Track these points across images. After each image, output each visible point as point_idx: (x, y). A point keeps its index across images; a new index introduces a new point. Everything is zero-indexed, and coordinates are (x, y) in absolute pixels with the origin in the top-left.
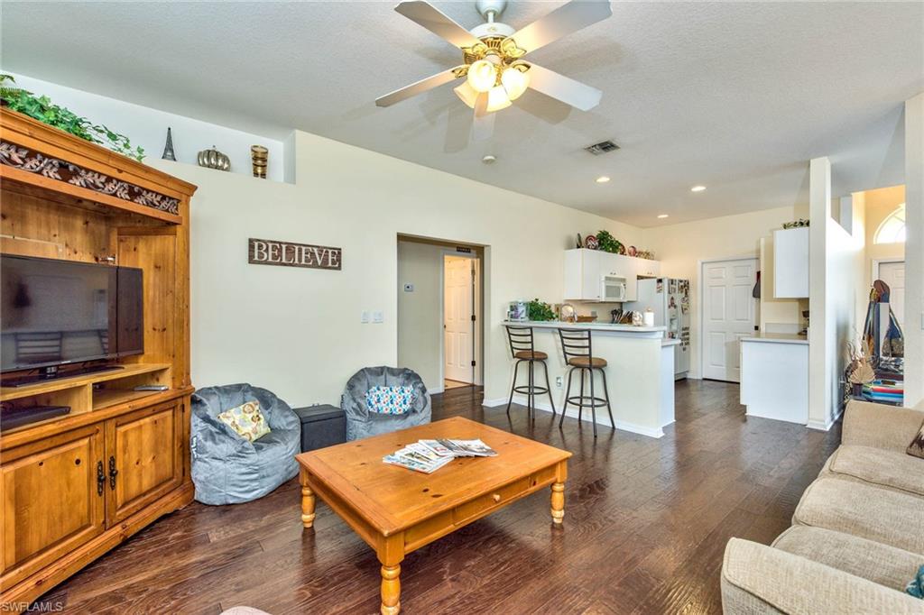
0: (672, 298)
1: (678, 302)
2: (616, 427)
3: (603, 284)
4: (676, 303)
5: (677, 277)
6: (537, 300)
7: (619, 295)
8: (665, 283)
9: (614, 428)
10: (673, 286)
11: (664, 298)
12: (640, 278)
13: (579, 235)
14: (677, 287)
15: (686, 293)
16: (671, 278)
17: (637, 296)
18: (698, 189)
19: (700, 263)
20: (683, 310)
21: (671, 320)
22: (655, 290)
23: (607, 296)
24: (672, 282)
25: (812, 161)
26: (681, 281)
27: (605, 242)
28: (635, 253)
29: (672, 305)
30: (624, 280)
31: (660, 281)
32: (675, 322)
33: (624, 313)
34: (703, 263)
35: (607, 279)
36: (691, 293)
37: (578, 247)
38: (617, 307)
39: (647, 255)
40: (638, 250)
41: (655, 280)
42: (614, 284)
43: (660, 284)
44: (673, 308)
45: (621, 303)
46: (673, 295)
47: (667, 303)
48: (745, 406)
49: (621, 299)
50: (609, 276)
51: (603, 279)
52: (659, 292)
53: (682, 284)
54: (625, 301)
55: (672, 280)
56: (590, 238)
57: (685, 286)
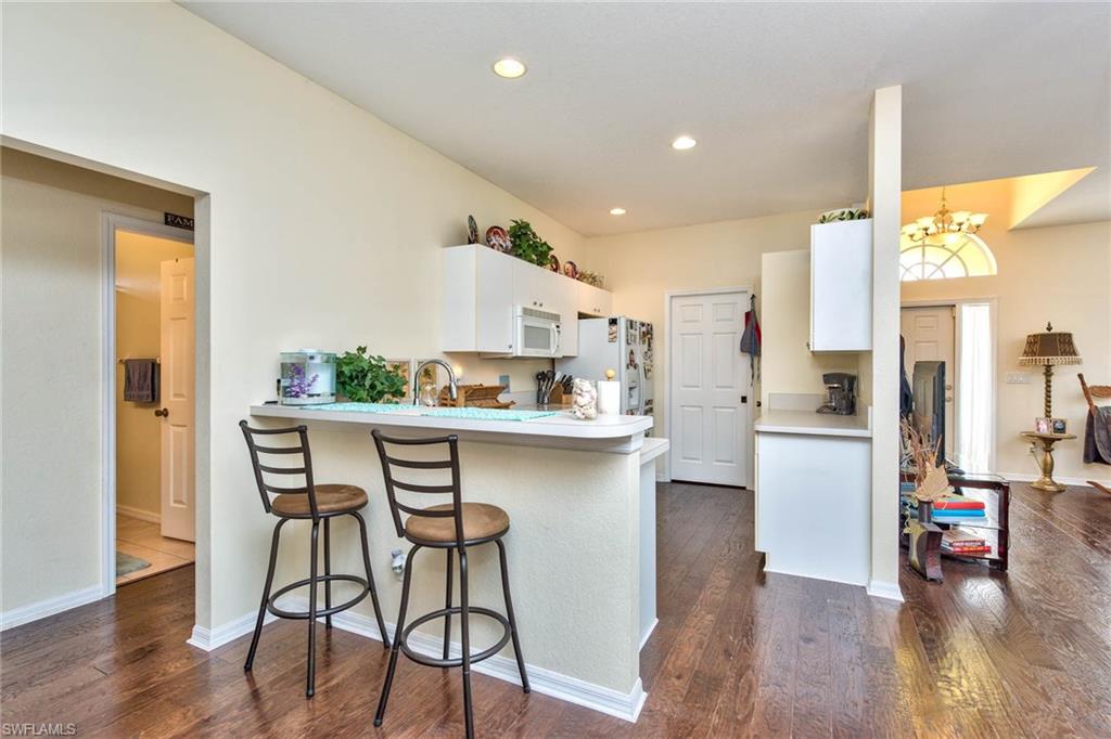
0: (632, 353)
1: (639, 359)
2: (533, 686)
3: (519, 320)
4: (637, 361)
5: (639, 318)
6: (362, 350)
7: (547, 346)
8: (622, 324)
9: (526, 688)
10: (632, 331)
11: (619, 351)
12: (582, 316)
13: (471, 218)
14: (637, 333)
15: (649, 345)
16: (631, 318)
17: (578, 349)
18: (684, 143)
19: (667, 298)
20: (647, 371)
21: (631, 389)
22: (607, 337)
23: (527, 344)
24: (631, 324)
25: (877, 91)
26: (643, 325)
27: (523, 243)
28: (575, 273)
29: (632, 364)
30: (556, 318)
31: (613, 322)
32: (635, 393)
33: (558, 377)
34: (672, 297)
35: (526, 311)
36: (656, 343)
37: (470, 242)
38: (546, 368)
39: (593, 280)
40: (579, 269)
41: (607, 321)
42: (539, 324)
43: (614, 328)
44: (631, 368)
45: (553, 361)
46: (632, 347)
47: (624, 360)
48: (763, 556)
49: (552, 353)
50: (531, 306)
51: (519, 311)
52: (612, 341)
53: (644, 329)
54: (559, 355)
55: (631, 322)
56: (495, 230)
57: (648, 333)
